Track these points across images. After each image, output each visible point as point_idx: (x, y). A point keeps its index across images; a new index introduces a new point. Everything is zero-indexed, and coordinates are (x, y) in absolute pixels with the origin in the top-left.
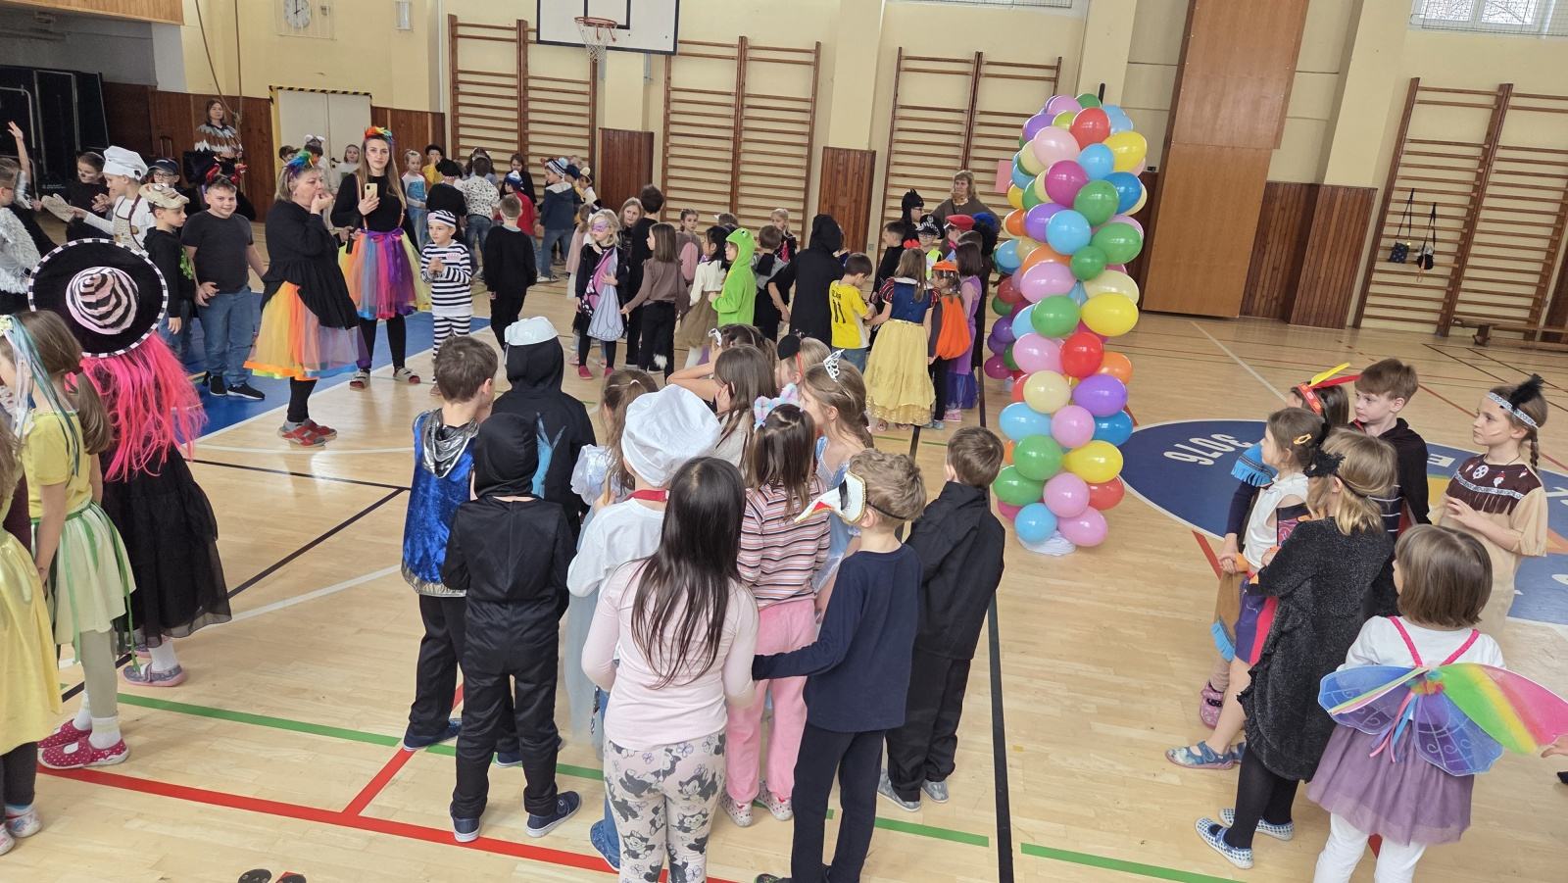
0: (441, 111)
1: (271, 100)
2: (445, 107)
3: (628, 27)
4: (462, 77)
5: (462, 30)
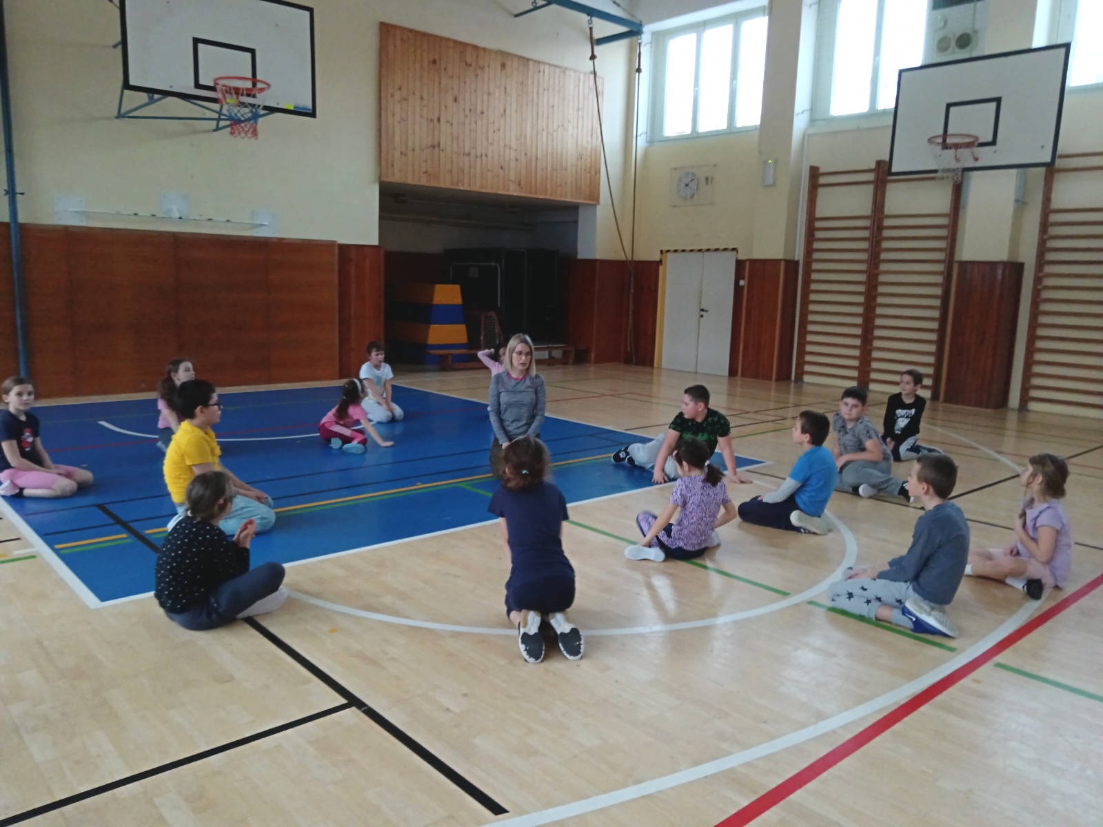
0: (796, 259)
1: (660, 262)
2: (799, 255)
3: (993, 143)
4: (818, 224)
5: (822, 180)
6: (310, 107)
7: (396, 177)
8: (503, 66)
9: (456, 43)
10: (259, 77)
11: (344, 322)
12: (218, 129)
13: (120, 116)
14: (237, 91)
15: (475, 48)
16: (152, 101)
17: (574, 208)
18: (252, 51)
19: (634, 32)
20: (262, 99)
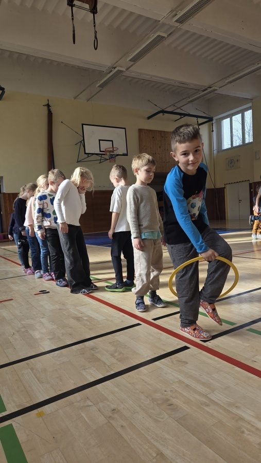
1: (225, 188)
6: (126, 153)
12: (100, 163)
13: (78, 162)
18: (112, 141)
19: (210, 120)
20: (115, 153)
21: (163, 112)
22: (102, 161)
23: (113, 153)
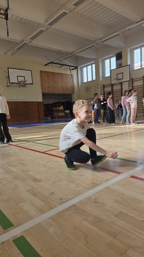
3: (123, 79)
4: (105, 93)
5: (105, 86)
6: (32, 83)
7: (44, 92)
8: (58, 75)
9: (51, 72)
10: (25, 80)
11: (39, 112)
12: (20, 87)
13: (7, 86)
14: (23, 82)
15: (54, 73)
16: (12, 84)
17: (71, 95)
18: (24, 77)
19: (77, 68)
20: (26, 83)
21: (52, 63)
22: (20, 86)
23: (25, 83)
